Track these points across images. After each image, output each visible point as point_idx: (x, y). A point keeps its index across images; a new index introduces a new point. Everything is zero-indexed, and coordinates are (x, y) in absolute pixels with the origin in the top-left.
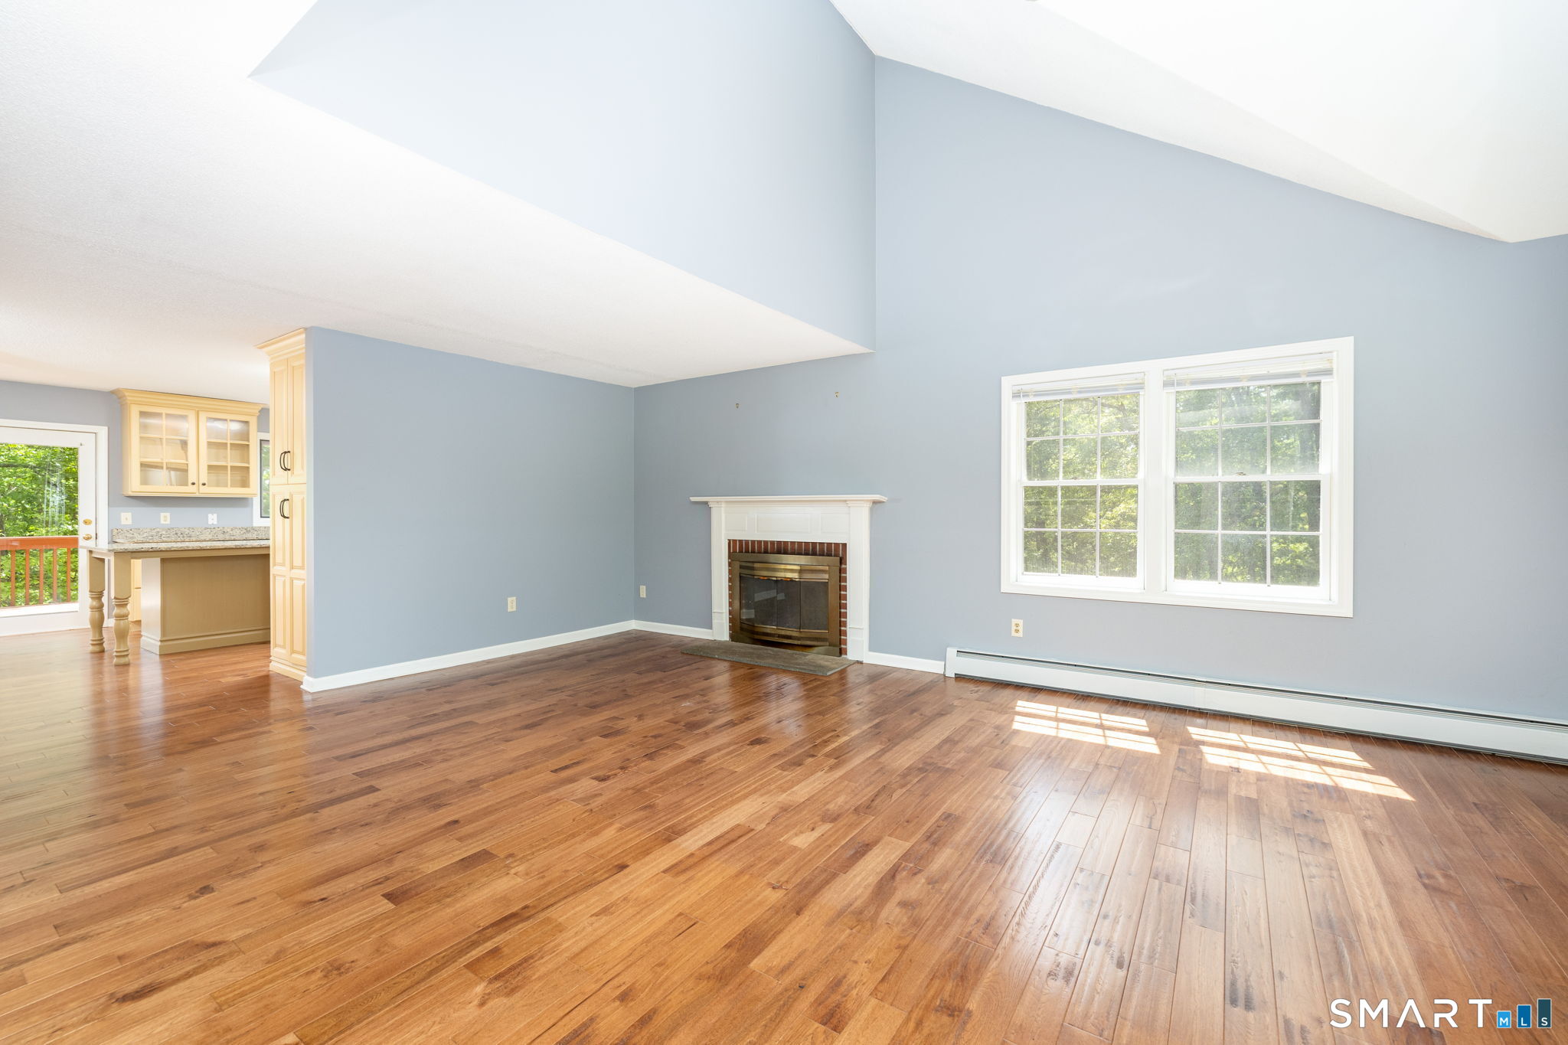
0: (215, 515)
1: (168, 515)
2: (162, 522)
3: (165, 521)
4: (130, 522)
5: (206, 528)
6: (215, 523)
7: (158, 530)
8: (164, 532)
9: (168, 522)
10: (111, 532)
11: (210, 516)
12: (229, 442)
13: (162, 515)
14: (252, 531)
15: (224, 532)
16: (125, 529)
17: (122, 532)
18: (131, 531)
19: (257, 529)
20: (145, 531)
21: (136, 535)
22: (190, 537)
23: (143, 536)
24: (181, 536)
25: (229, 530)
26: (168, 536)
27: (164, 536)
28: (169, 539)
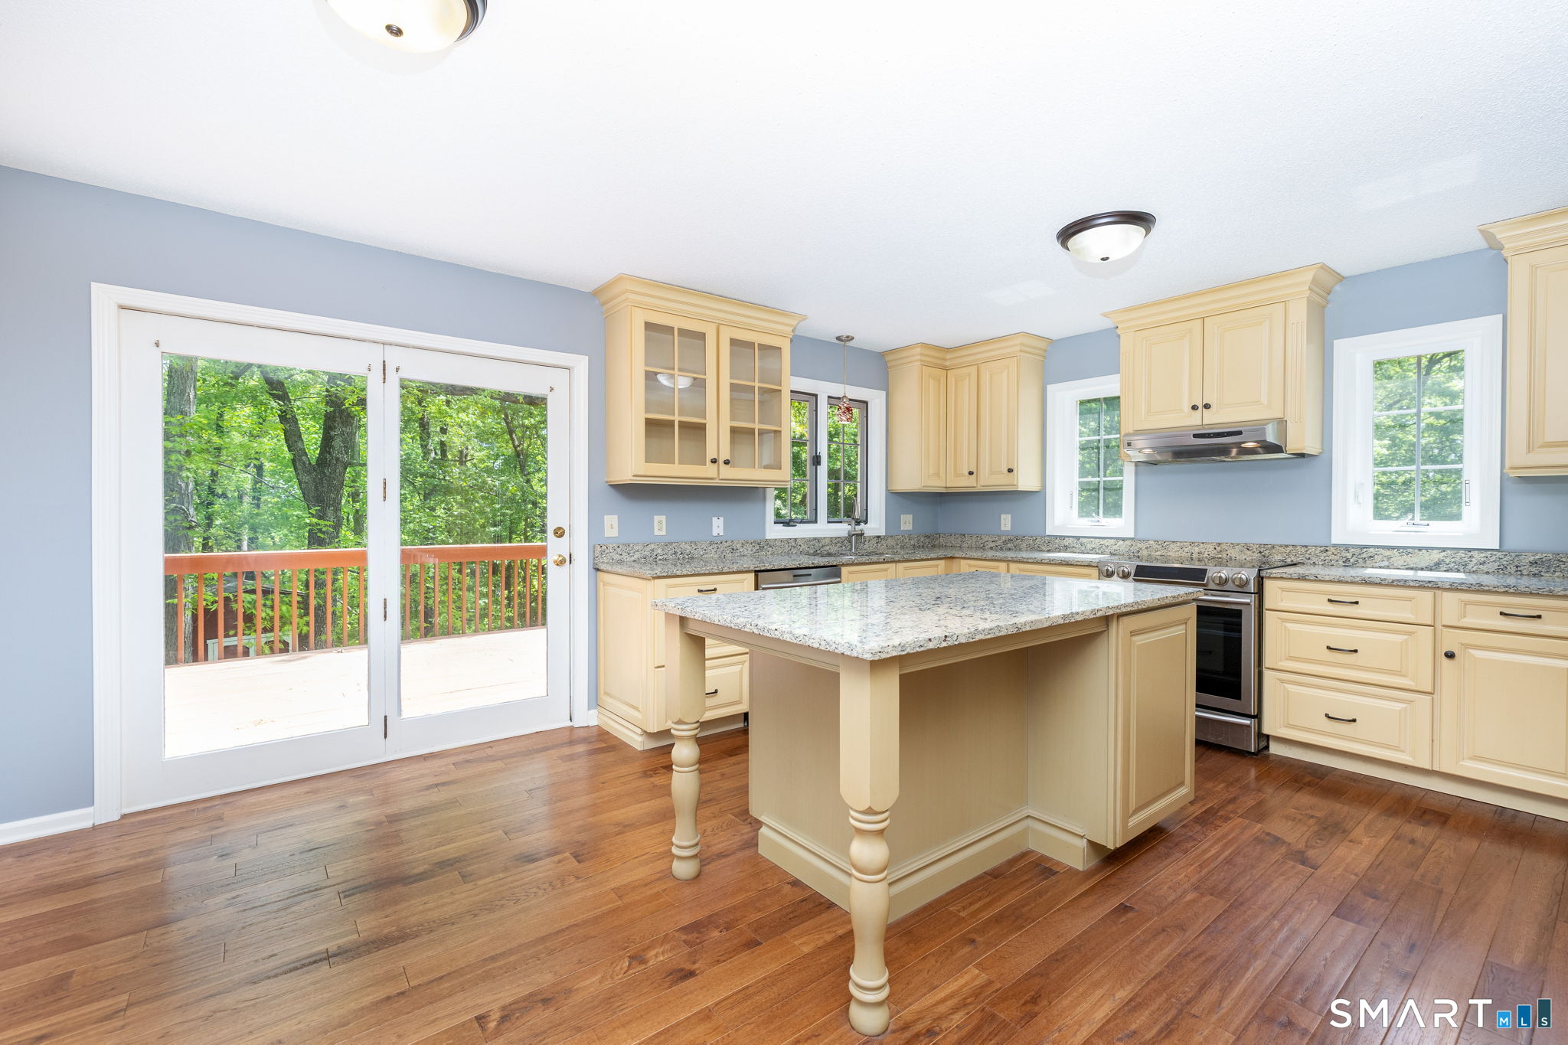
0: (721, 518)
1: (663, 518)
2: (657, 532)
3: (660, 530)
4: (614, 533)
5: (711, 543)
6: (722, 532)
7: (653, 546)
8: (660, 551)
9: (663, 533)
10: (592, 549)
11: (715, 519)
12: (757, 385)
13: (657, 518)
14: (766, 547)
15: (733, 549)
16: (611, 546)
17: (607, 551)
18: (619, 550)
19: (772, 544)
20: (636, 548)
21: (625, 556)
22: (692, 558)
23: (633, 558)
24: (682, 556)
25: (739, 546)
26: (665, 556)
27: (660, 557)
28: (665, 563)
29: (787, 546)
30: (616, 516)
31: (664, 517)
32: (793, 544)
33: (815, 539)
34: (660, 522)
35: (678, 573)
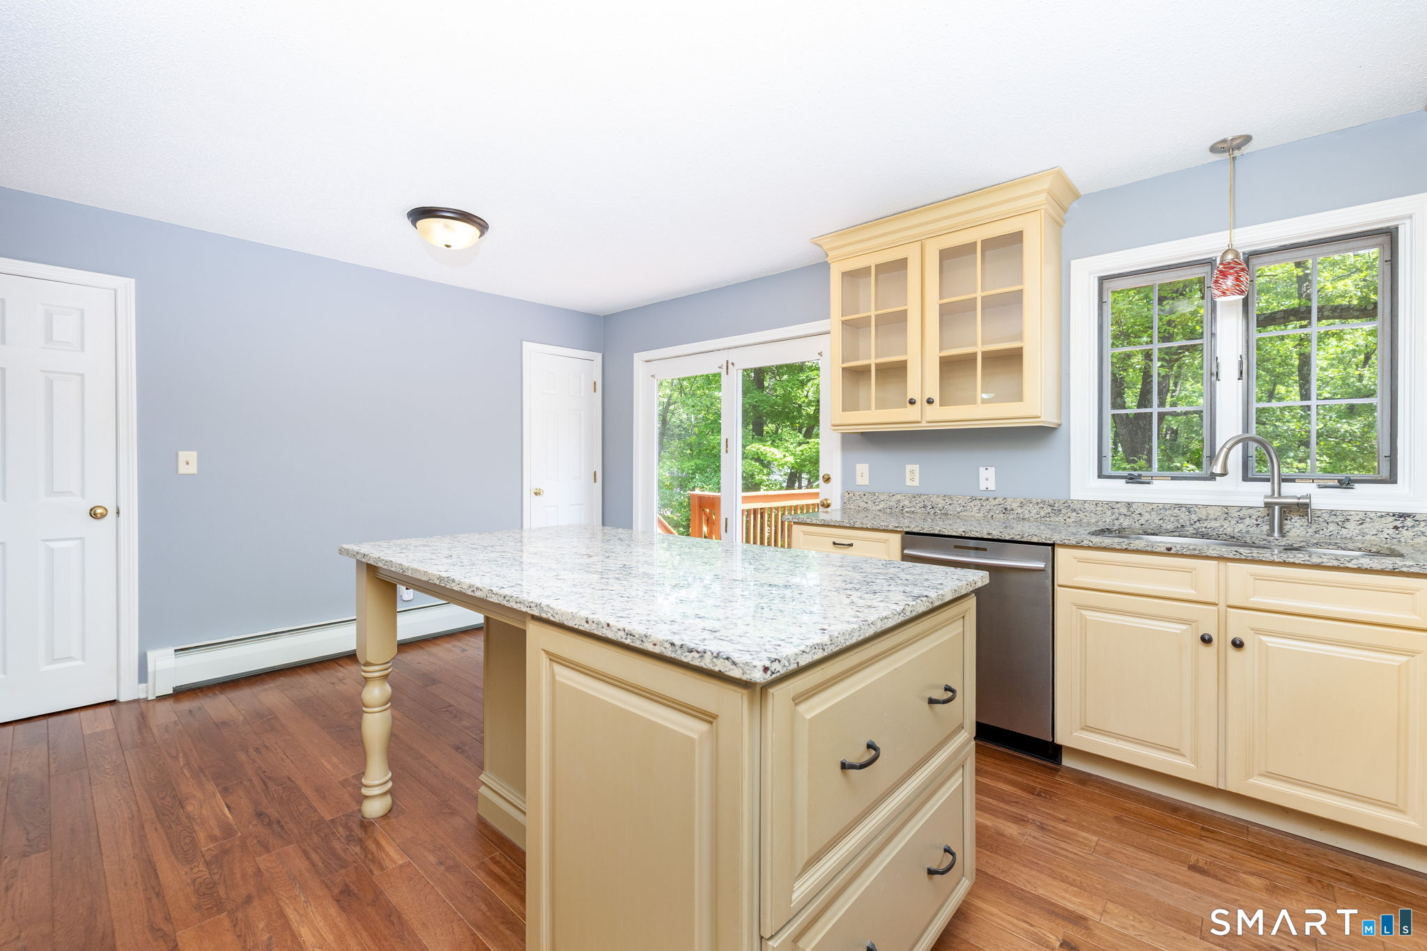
0: (992, 470)
2: (909, 483)
3: (912, 480)
4: (863, 481)
5: (973, 499)
6: (992, 487)
7: (899, 497)
8: (907, 503)
9: (916, 483)
10: (843, 497)
11: (983, 472)
13: (909, 467)
14: (1064, 511)
15: (1006, 509)
16: (858, 494)
17: (854, 498)
18: (864, 498)
19: (1077, 507)
20: (882, 497)
21: (870, 505)
22: (946, 514)
23: (878, 508)
24: (933, 511)
25: (1015, 506)
26: (913, 509)
27: (906, 509)
28: (913, 516)
29: (1109, 513)
30: (867, 465)
31: (917, 466)
32: (1124, 511)
33: (1180, 506)
34: (912, 472)
35: (808, 521)
